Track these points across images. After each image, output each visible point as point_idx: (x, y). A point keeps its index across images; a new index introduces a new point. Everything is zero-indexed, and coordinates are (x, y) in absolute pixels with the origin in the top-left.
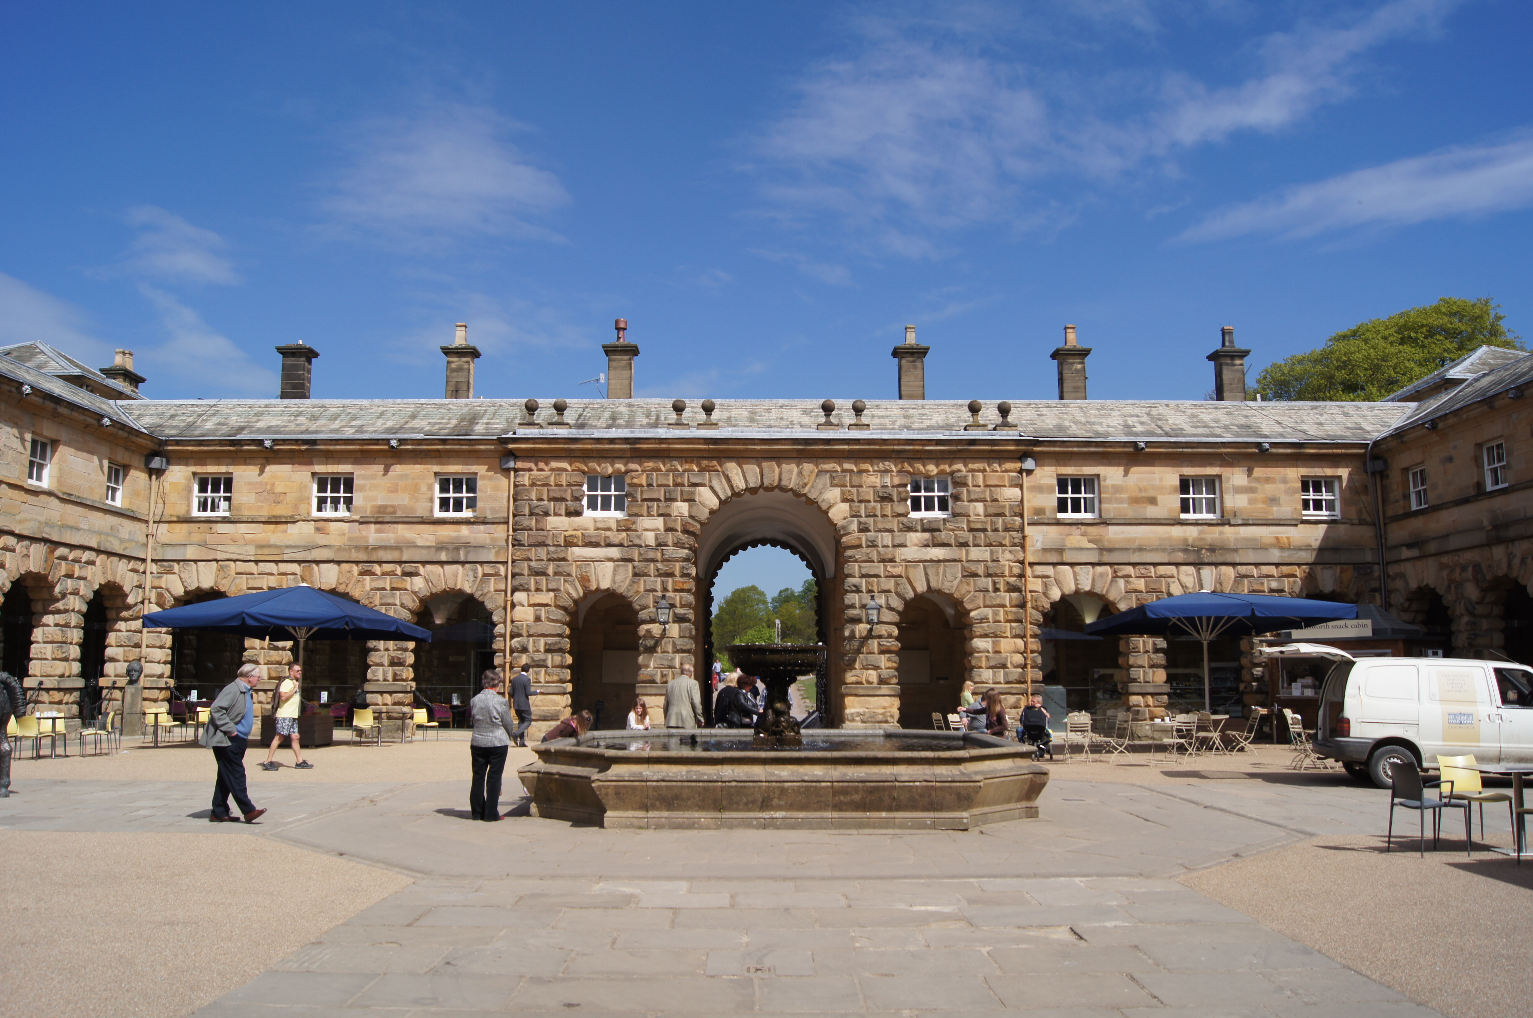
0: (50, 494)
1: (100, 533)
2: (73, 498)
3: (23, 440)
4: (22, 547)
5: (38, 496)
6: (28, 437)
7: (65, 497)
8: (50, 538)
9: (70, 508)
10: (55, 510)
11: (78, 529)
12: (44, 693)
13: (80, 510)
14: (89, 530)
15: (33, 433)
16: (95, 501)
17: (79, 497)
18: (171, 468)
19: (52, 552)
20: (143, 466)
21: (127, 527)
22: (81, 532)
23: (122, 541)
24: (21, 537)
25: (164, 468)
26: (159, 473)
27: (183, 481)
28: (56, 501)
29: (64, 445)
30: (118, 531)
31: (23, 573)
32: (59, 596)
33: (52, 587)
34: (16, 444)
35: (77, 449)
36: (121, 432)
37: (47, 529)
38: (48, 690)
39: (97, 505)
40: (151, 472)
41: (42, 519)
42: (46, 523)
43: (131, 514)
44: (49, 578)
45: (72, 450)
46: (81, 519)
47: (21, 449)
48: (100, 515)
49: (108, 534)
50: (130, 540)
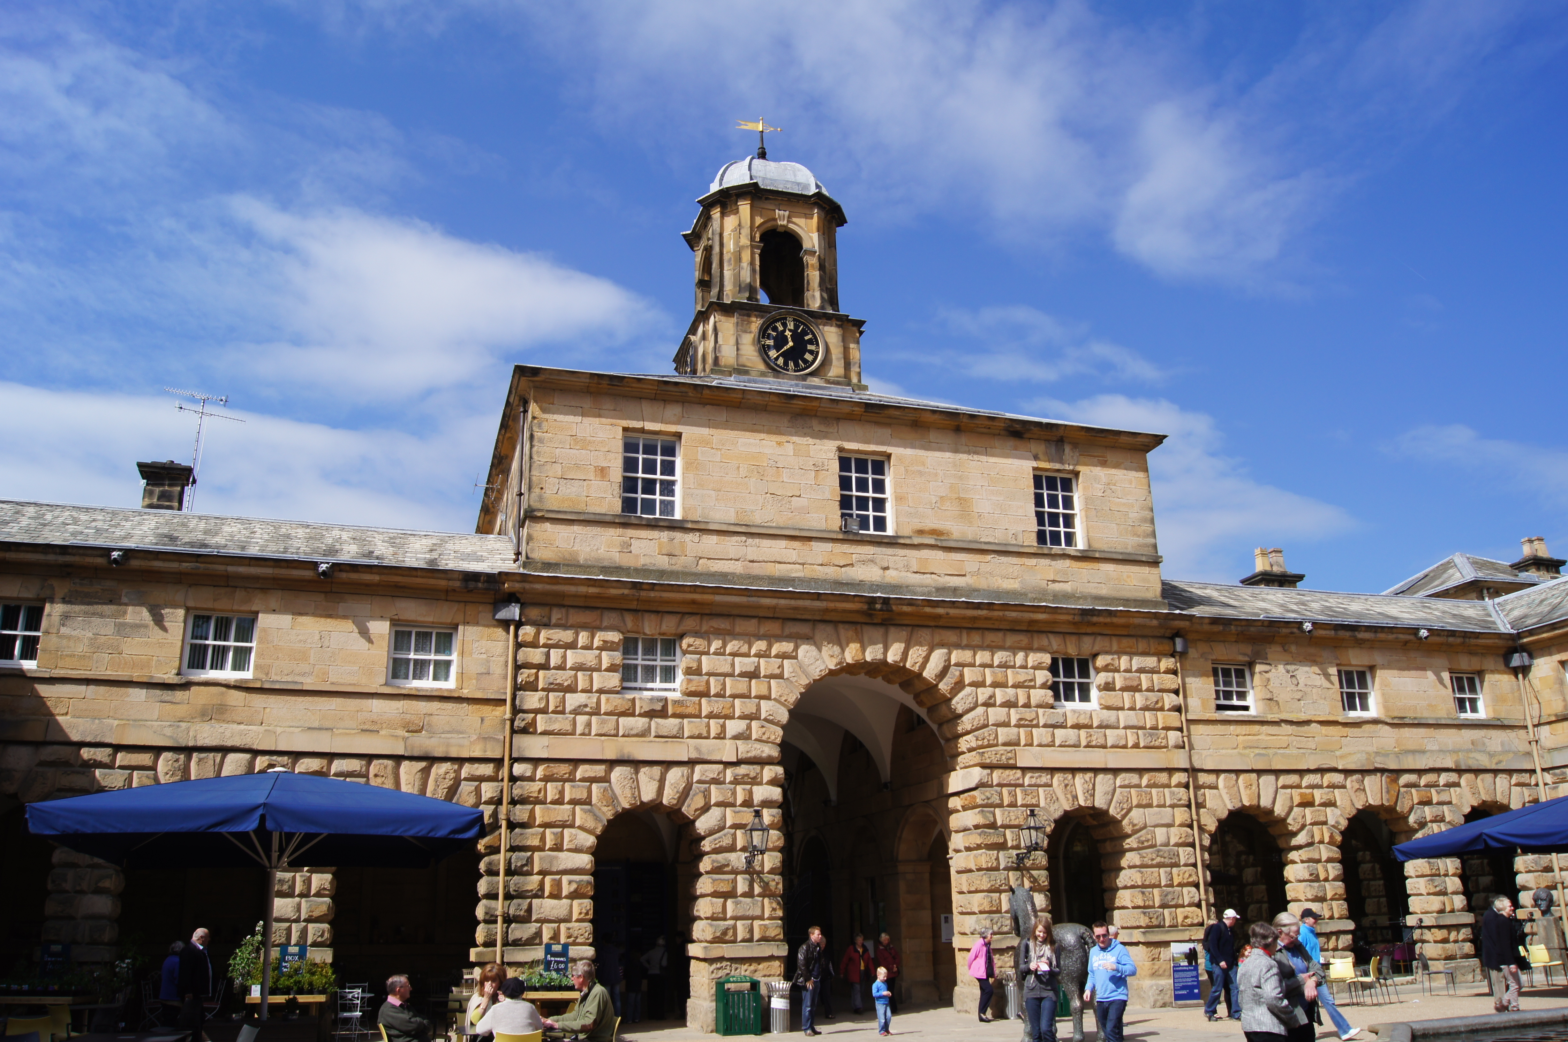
0: (1375, 722)
1: (1455, 752)
2: (1407, 721)
3: (1327, 676)
4: (1352, 781)
5: (1360, 727)
6: (1333, 671)
7: (1396, 721)
8: (1386, 767)
9: (1406, 732)
10: (1387, 737)
11: (1423, 752)
12: (1426, 931)
13: (1422, 731)
14: (1440, 751)
15: (1338, 665)
16: (1440, 718)
17: (1415, 718)
18: (1536, 662)
19: (1396, 780)
20: (1502, 667)
21: (1496, 739)
22: (1428, 754)
23: (1491, 755)
24: (1347, 772)
25: (1527, 663)
26: (1525, 670)
27: (1551, 673)
28: (1387, 727)
29: (1381, 669)
30: (1484, 744)
31: (1361, 807)
32: (1416, 826)
33: (1405, 818)
34: (1321, 681)
35: (1401, 669)
36: (1451, 639)
37: (1378, 759)
38: (1429, 928)
39: (1443, 722)
40: (1515, 671)
41: (1371, 749)
42: (1376, 753)
43: (1499, 723)
44: (1398, 808)
45: (1395, 672)
46: (1426, 740)
47: (1327, 684)
48: (1453, 731)
49: (1470, 751)
50: (1505, 752)
